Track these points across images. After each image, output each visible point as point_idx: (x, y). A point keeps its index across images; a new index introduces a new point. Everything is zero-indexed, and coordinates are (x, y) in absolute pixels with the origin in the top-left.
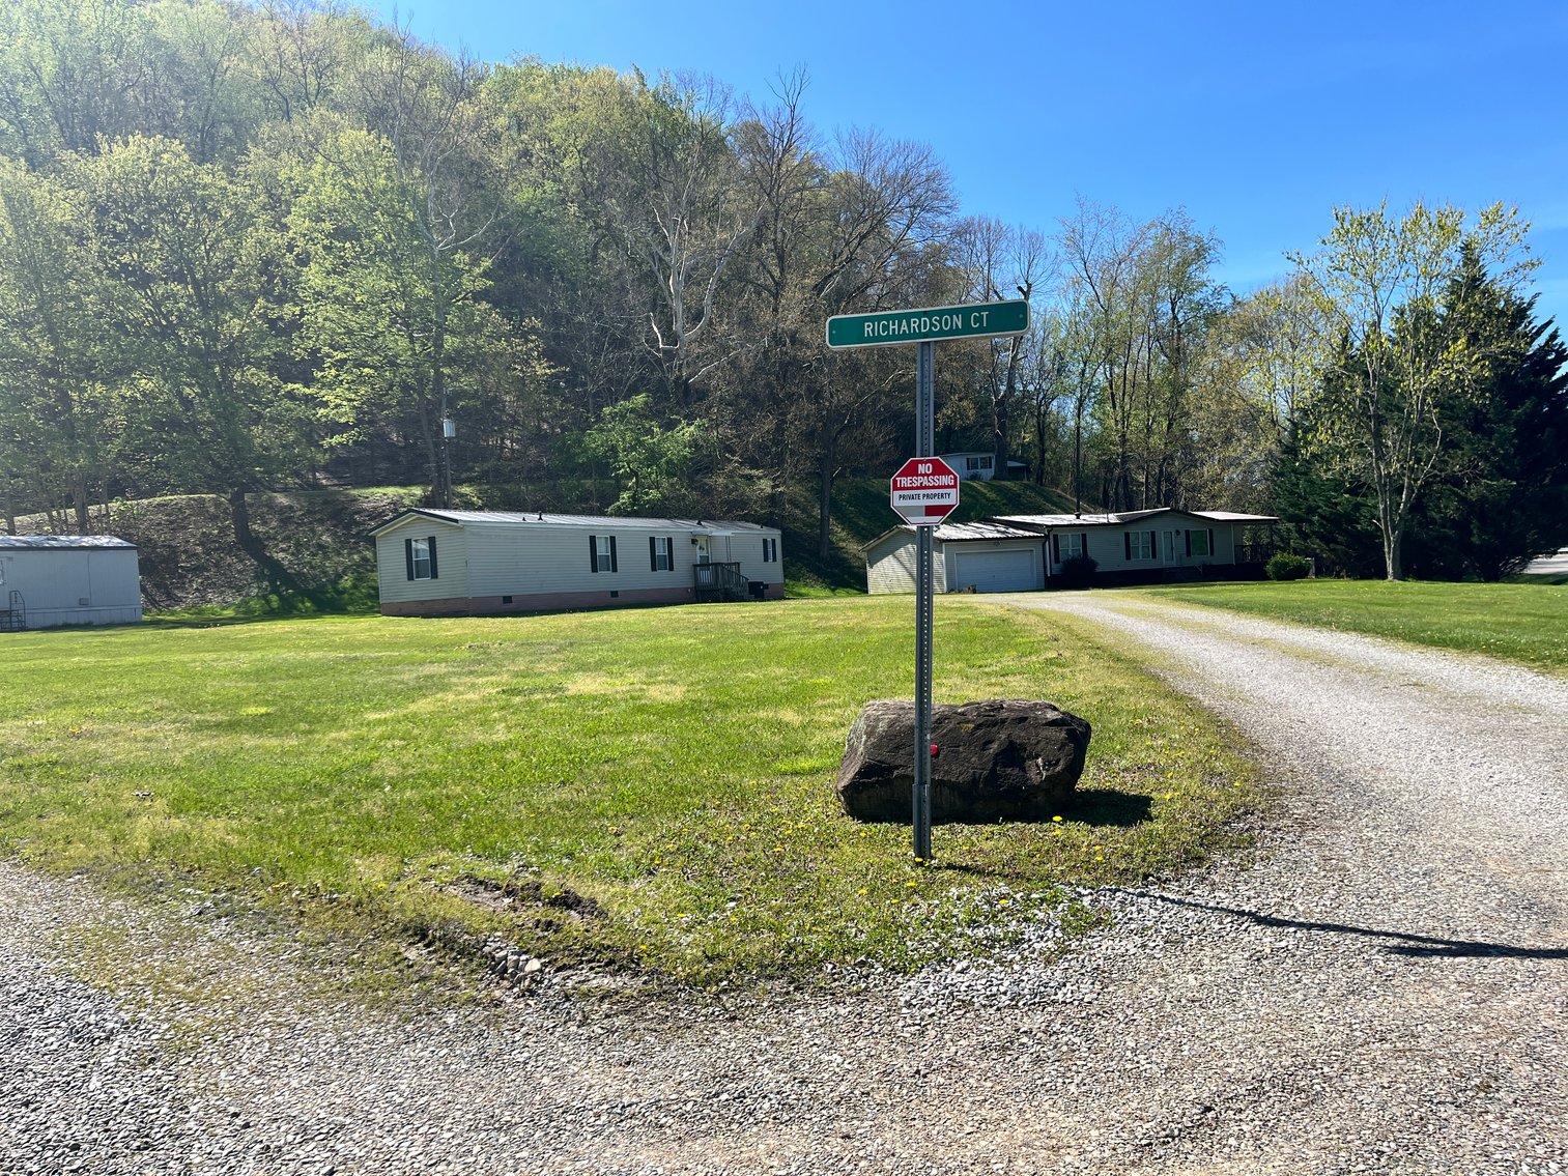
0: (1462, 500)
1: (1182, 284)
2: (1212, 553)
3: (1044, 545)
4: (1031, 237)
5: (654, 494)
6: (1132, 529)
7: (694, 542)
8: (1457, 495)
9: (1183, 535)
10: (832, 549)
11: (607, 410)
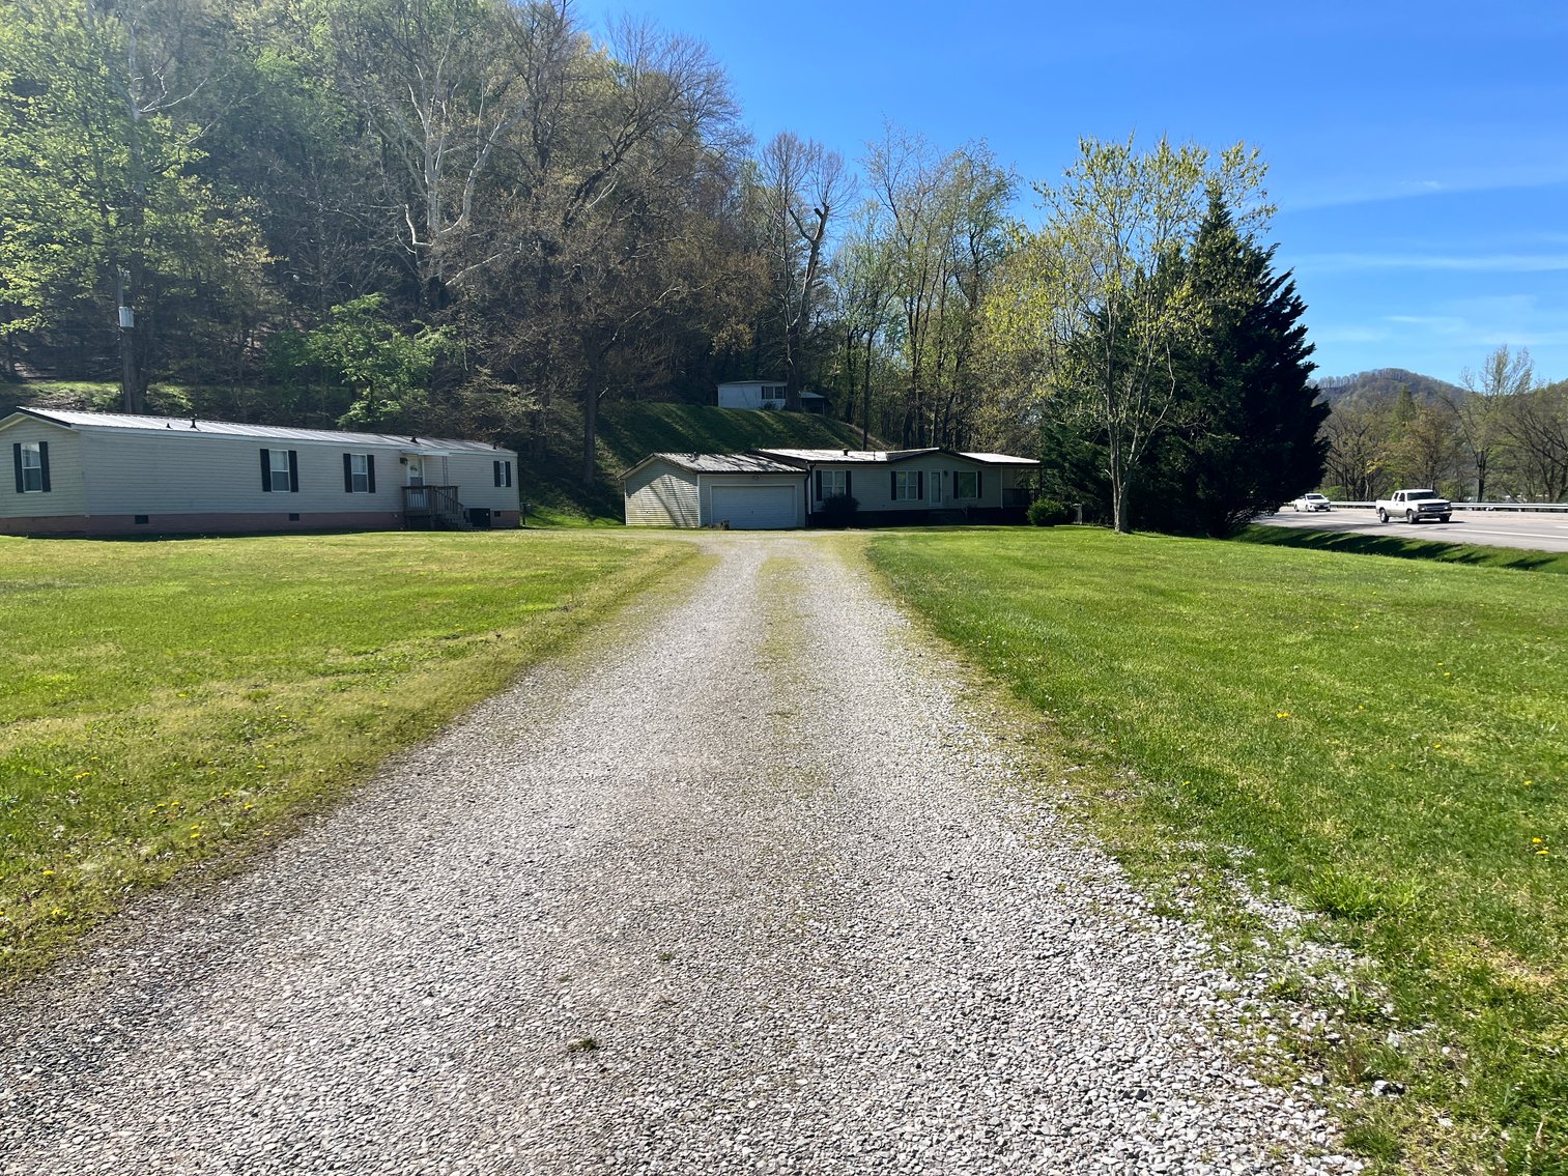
0: (1190, 453)
1: (984, 221)
2: (980, 496)
3: (806, 480)
4: (830, 157)
5: (393, 406)
6: (897, 469)
7: (403, 461)
8: (1185, 447)
9: (951, 475)
10: (600, 475)
11: (335, 309)
